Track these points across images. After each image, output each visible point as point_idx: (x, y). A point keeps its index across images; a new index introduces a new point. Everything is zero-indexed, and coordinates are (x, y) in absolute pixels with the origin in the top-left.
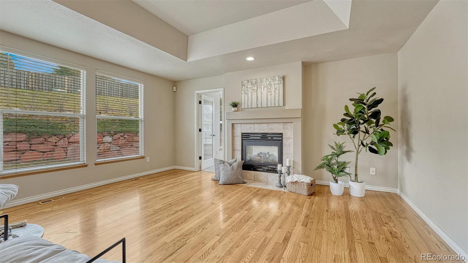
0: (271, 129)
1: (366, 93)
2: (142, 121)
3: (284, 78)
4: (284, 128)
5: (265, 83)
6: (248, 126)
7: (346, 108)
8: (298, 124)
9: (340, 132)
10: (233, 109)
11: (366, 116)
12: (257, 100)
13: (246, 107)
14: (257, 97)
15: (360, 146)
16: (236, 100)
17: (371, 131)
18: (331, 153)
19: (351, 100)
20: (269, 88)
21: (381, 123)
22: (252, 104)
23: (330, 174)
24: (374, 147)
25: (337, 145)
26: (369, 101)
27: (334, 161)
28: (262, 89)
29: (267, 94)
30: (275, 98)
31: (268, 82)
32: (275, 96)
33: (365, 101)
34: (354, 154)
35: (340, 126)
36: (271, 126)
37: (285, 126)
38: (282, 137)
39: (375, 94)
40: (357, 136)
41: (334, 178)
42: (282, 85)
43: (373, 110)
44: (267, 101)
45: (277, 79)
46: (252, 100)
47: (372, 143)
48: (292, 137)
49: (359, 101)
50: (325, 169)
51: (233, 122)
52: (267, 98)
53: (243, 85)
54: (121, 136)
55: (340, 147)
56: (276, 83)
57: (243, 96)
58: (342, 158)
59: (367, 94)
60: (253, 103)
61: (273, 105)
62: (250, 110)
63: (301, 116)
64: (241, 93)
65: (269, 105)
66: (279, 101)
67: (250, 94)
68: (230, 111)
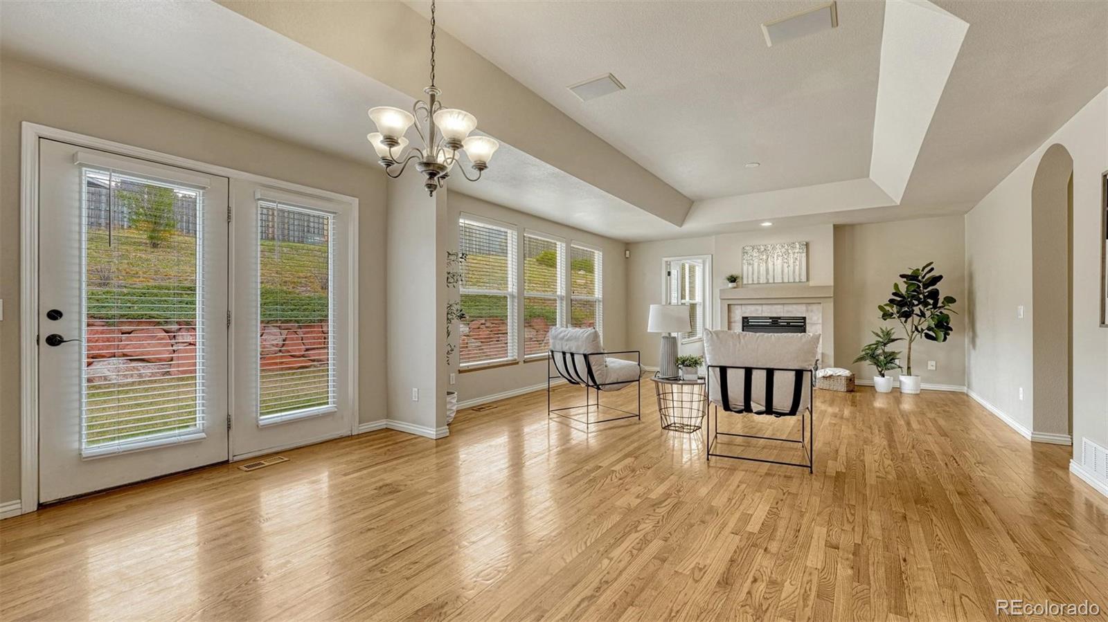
0: (788, 312)
1: (921, 269)
2: (599, 301)
3: (807, 245)
4: (807, 311)
5: (778, 251)
6: (752, 308)
7: (896, 286)
8: (830, 306)
9: (886, 316)
10: (731, 285)
11: (921, 296)
12: (767, 273)
13: (750, 282)
14: (767, 269)
15: (914, 332)
16: (735, 273)
17: (928, 314)
18: (874, 342)
19: (902, 276)
20: (786, 257)
21: (940, 304)
22: (758, 278)
23: (875, 367)
24: (931, 333)
25: (883, 332)
26: (926, 278)
27: (879, 351)
28: (775, 257)
29: (783, 265)
30: (794, 272)
31: (783, 250)
32: (794, 266)
33: (920, 278)
34: (907, 342)
35: (887, 308)
36: (787, 308)
37: (809, 308)
38: (805, 322)
39: (932, 269)
40: (910, 320)
41: (880, 372)
42: (804, 254)
43: (930, 288)
44: (782, 274)
45: (798, 246)
46: (759, 272)
47: (929, 329)
48: (820, 321)
49: (912, 278)
50: (868, 362)
51: (730, 302)
52: (783, 271)
53: (744, 252)
54: (482, 324)
55: (888, 334)
56: (797, 251)
57: (745, 267)
58: (890, 348)
59: (923, 270)
60: (762, 277)
61: (791, 280)
62: (757, 286)
63: (832, 295)
64: (742, 264)
65: (786, 280)
66: (800, 275)
67: (756, 265)
68: (726, 287)
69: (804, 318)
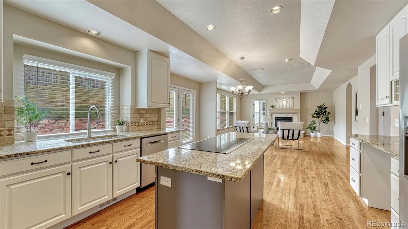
0: (288, 116)
1: (322, 105)
2: (235, 112)
3: (293, 98)
4: (293, 115)
5: (285, 99)
6: (278, 115)
7: (316, 109)
8: (299, 114)
9: (313, 117)
10: (272, 108)
11: (322, 112)
12: (282, 105)
13: (277, 107)
14: (282, 104)
15: (320, 121)
16: (273, 105)
17: (324, 116)
18: (310, 124)
19: (318, 107)
20: (287, 101)
21: (327, 114)
22: (280, 106)
23: (311, 130)
24: (324, 121)
25: (313, 121)
26: (323, 107)
27: (312, 126)
28: (284, 101)
29: (286, 103)
31: (287, 99)
32: (290, 104)
33: (322, 107)
34: (318, 124)
35: (314, 115)
36: (287, 115)
37: (294, 115)
38: (292, 119)
39: (325, 105)
40: (319, 118)
41: (312, 132)
42: (292, 100)
43: (324, 110)
45: (290, 98)
46: (280, 105)
47: (324, 120)
48: (296, 118)
49: (320, 107)
50: (309, 129)
51: (272, 113)
52: (286, 105)
53: (276, 99)
55: (314, 122)
57: (276, 103)
58: (314, 125)
61: (289, 107)
62: (279, 108)
63: (300, 111)
64: (275, 102)
65: (287, 107)
66: (291, 105)
67: (279, 103)
68: (270, 109)
69: (292, 118)
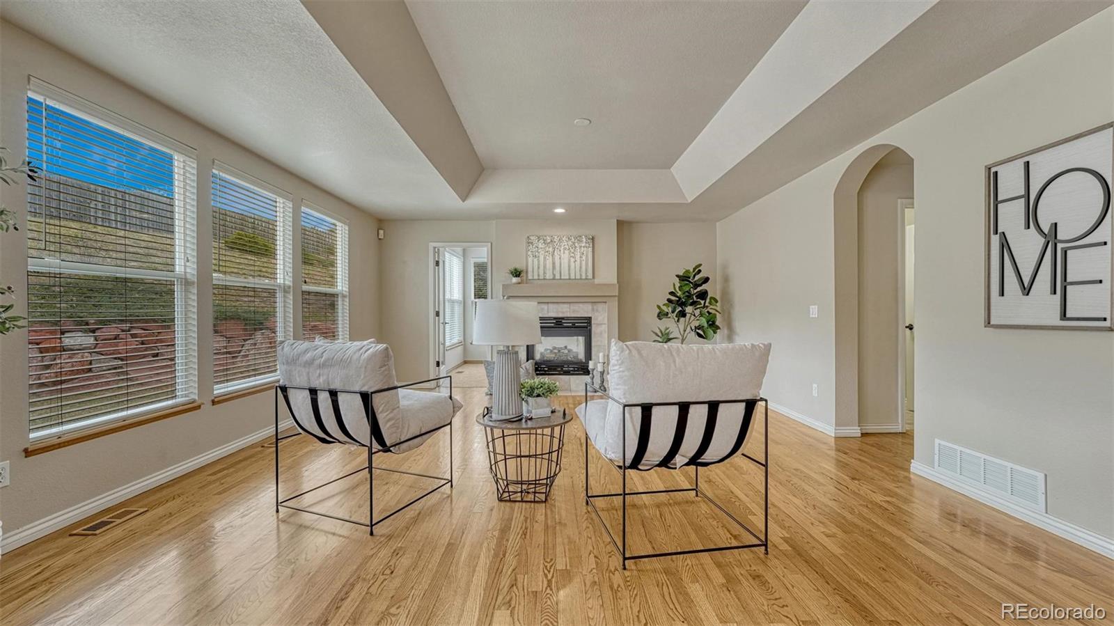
0: (574, 311)
1: (692, 270)
3: (593, 239)
4: (593, 310)
5: (565, 243)
7: (673, 286)
8: (615, 304)
9: (661, 315)
10: (515, 280)
11: (692, 296)
12: (554, 268)
13: (536, 277)
14: (554, 264)
16: (519, 266)
17: (698, 313)
19: (677, 276)
20: (572, 251)
21: (707, 304)
22: (545, 273)
24: (701, 332)
25: (661, 332)
26: (696, 278)
28: (562, 251)
29: (569, 261)
30: (581, 267)
31: (570, 243)
32: (581, 263)
33: (691, 279)
35: (663, 308)
36: (575, 307)
37: (595, 307)
38: (590, 322)
39: (700, 271)
40: (682, 320)
42: (590, 249)
43: (699, 289)
44: (569, 270)
45: (584, 240)
46: (545, 267)
47: (700, 328)
48: (606, 321)
49: (684, 278)
52: (569, 266)
53: (529, 243)
55: (666, 333)
56: (583, 245)
57: (530, 260)
59: (694, 271)
60: (547, 272)
61: (578, 277)
62: (543, 282)
63: (617, 294)
64: (527, 256)
65: (573, 277)
66: (586, 270)
67: (542, 258)
68: (508, 282)
69: (590, 318)
